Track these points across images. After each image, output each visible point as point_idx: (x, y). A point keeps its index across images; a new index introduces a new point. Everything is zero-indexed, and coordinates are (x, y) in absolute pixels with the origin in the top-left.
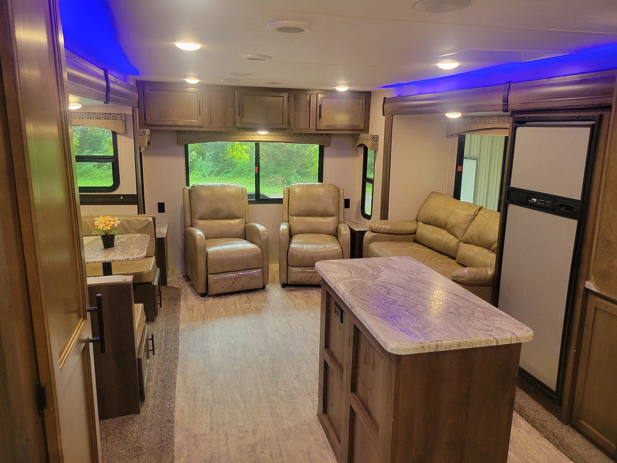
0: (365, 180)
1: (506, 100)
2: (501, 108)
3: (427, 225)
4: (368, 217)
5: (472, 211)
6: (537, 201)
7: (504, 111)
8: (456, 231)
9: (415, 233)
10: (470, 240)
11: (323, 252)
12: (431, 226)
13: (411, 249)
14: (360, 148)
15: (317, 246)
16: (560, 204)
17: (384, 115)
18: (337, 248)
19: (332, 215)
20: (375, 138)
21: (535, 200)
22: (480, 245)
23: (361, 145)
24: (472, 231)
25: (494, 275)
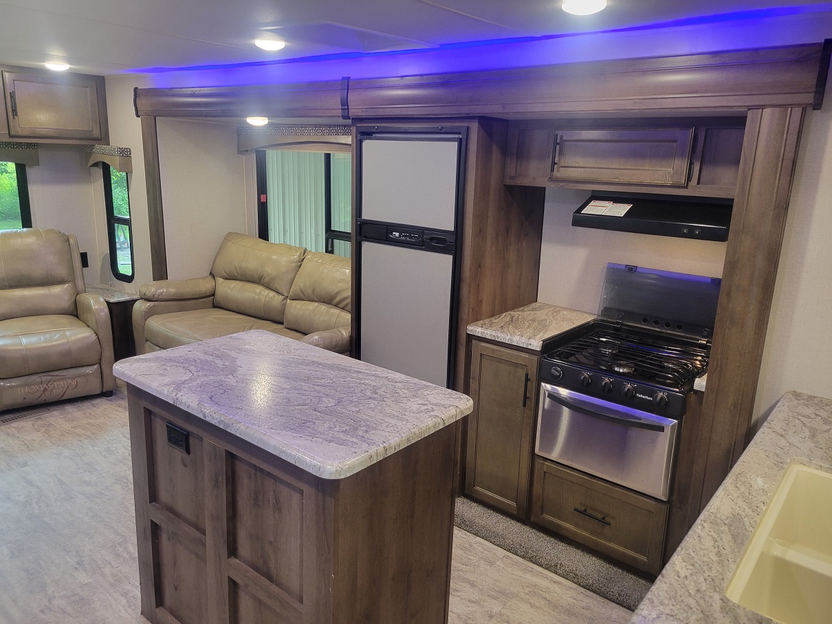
0: (112, 220)
1: (345, 103)
2: (339, 113)
3: (232, 281)
4: (129, 279)
5: (296, 257)
6: (400, 235)
7: (344, 117)
8: (277, 285)
9: (213, 295)
10: (301, 295)
11: (63, 344)
12: (237, 282)
13: (215, 318)
14: (96, 169)
15: (48, 336)
16: (428, 237)
17: (138, 116)
18: (87, 334)
19: (61, 282)
20: (125, 153)
21: (397, 234)
22: (316, 299)
23: (96, 165)
24: (302, 282)
25: (351, 336)
